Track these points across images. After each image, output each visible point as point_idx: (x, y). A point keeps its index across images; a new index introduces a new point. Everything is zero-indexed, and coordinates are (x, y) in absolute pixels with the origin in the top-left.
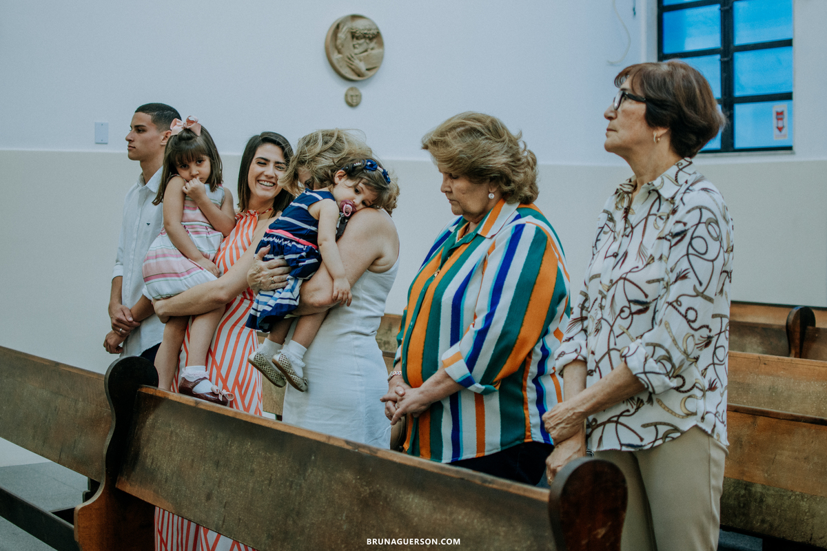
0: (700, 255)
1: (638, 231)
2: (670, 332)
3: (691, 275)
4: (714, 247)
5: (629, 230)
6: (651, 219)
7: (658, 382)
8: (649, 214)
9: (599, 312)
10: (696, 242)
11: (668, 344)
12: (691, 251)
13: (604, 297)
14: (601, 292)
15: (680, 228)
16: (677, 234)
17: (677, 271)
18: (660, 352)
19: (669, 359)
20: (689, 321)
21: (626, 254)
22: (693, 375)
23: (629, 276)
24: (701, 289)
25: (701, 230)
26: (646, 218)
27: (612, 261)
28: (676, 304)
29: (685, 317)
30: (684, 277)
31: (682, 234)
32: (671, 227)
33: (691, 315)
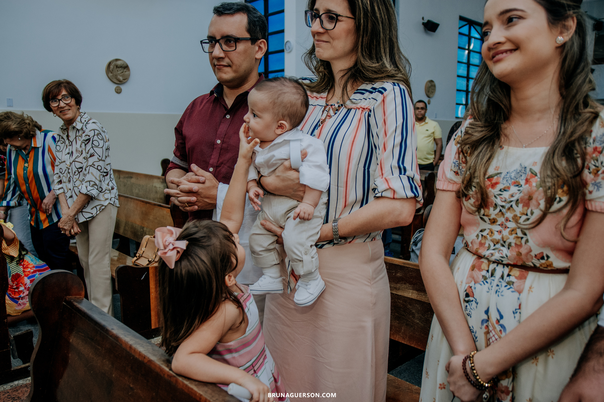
0: (97, 147)
1: (74, 142)
2: (94, 175)
3: (95, 154)
4: (101, 143)
5: (71, 143)
6: (77, 137)
7: (94, 192)
8: (76, 136)
9: (68, 175)
10: (94, 142)
11: (94, 179)
12: (93, 146)
13: (69, 169)
14: (67, 168)
15: (88, 137)
16: (87, 140)
17: (90, 153)
18: (92, 183)
19: (96, 185)
20: (99, 170)
21: (72, 152)
22: (104, 186)
23: (76, 160)
24: (100, 158)
25: (96, 138)
26: (76, 138)
27: (68, 156)
28: (93, 165)
29: (97, 169)
30: (93, 155)
31: (89, 140)
32: (84, 138)
33: (99, 168)
